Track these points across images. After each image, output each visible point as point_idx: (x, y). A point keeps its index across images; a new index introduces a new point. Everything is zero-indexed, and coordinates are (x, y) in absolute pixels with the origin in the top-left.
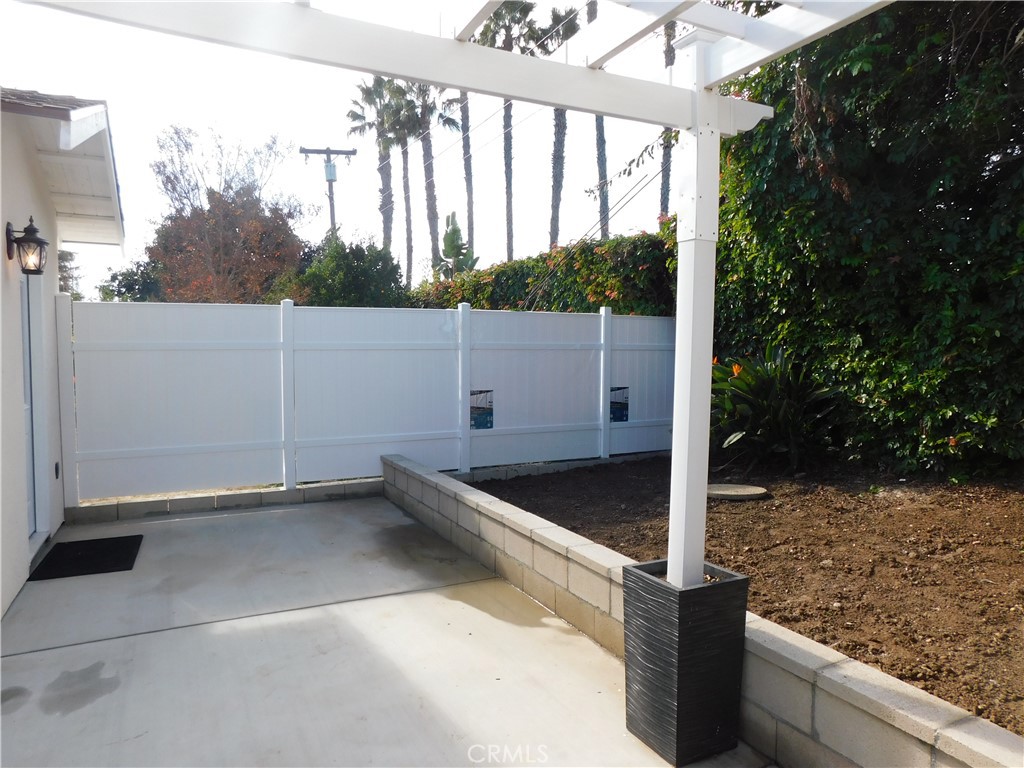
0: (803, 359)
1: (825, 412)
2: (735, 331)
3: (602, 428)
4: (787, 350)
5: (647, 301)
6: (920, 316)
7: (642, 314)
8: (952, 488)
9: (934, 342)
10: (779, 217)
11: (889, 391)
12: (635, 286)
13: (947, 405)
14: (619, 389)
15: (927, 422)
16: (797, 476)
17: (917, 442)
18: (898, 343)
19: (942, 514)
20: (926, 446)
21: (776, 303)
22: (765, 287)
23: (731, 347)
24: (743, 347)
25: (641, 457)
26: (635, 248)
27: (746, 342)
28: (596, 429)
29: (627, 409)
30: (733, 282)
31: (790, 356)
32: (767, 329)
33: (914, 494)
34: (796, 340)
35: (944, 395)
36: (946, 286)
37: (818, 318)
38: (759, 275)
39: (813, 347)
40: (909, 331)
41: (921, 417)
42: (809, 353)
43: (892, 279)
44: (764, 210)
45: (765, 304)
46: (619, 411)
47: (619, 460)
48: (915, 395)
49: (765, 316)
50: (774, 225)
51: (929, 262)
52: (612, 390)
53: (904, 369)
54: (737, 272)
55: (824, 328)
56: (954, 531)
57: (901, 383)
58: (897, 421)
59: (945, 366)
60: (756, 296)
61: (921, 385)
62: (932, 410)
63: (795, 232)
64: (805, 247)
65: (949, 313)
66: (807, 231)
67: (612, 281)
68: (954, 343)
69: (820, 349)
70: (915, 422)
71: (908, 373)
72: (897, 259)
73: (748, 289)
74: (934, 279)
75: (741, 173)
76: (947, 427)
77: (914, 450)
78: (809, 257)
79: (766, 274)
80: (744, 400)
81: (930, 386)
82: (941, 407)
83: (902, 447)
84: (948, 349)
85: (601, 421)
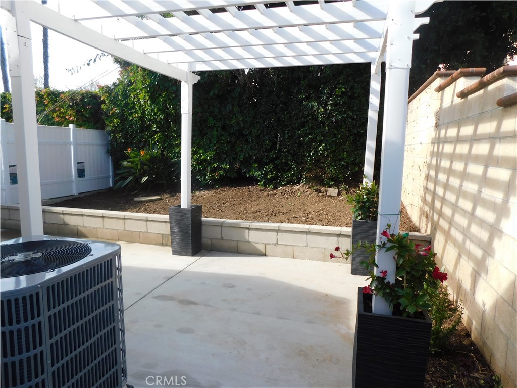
0: (165, 148)
1: (175, 168)
2: (135, 137)
3: (74, 181)
4: (158, 145)
5: (89, 123)
6: (206, 134)
7: (87, 128)
8: (217, 189)
9: (211, 142)
10: (160, 95)
11: (197, 159)
12: (82, 115)
13: (215, 163)
14: (80, 163)
15: (209, 169)
16: (167, 191)
17: (206, 175)
18: (200, 143)
19: (217, 196)
20: (209, 176)
21: (155, 127)
22: (150, 120)
23: (133, 144)
24: (139, 143)
25: (92, 193)
26: (84, 97)
27: (140, 142)
28: (71, 182)
29: (84, 172)
30: (135, 117)
31: (160, 147)
32: (150, 137)
33: (207, 192)
34: (162, 141)
35: (215, 159)
36: (215, 124)
37: (171, 133)
38: (148, 115)
39: (169, 144)
40: (203, 138)
41: (207, 167)
42: (167, 146)
43: (199, 121)
44: (154, 91)
45: (150, 126)
46: (81, 173)
47: (83, 195)
48: (205, 160)
49: (149, 132)
50: (158, 98)
51: (210, 116)
52: (78, 163)
53: (201, 151)
54: (137, 113)
55: (173, 137)
56: (223, 199)
57: (201, 156)
58: (200, 169)
59: (214, 150)
60: (146, 123)
61: (207, 156)
62: (210, 165)
63: (166, 101)
64: (170, 107)
65: (215, 133)
66: (171, 101)
67: (69, 112)
68: (217, 142)
69: (171, 145)
70: (205, 169)
71: (203, 153)
72: (200, 114)
73: (142, 121)
74: (211, 122)
75: (146, 76)
76: (214, 170)
77: (205, 178)
78: (171, 111)
79: (151, 115)
80: (146, 165)
81: (210, 157)
82: (213, 163)
83: (201, 178)
84: (215, 145)
85: (73, 178)
